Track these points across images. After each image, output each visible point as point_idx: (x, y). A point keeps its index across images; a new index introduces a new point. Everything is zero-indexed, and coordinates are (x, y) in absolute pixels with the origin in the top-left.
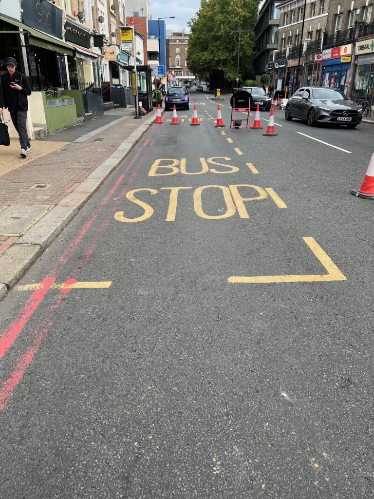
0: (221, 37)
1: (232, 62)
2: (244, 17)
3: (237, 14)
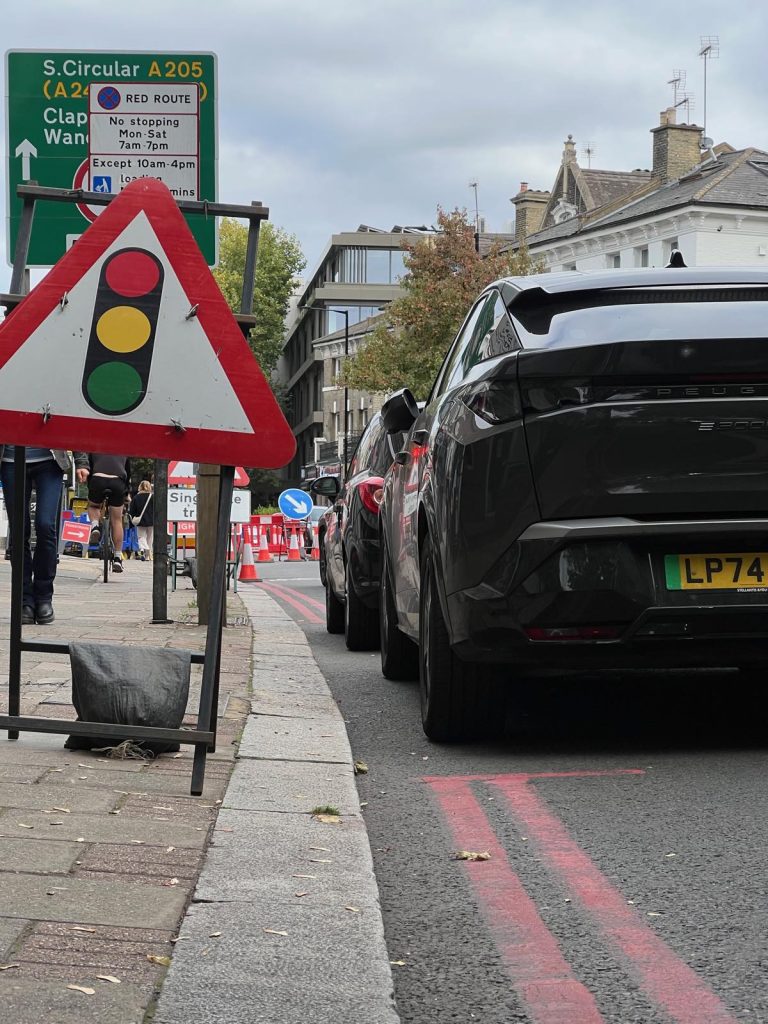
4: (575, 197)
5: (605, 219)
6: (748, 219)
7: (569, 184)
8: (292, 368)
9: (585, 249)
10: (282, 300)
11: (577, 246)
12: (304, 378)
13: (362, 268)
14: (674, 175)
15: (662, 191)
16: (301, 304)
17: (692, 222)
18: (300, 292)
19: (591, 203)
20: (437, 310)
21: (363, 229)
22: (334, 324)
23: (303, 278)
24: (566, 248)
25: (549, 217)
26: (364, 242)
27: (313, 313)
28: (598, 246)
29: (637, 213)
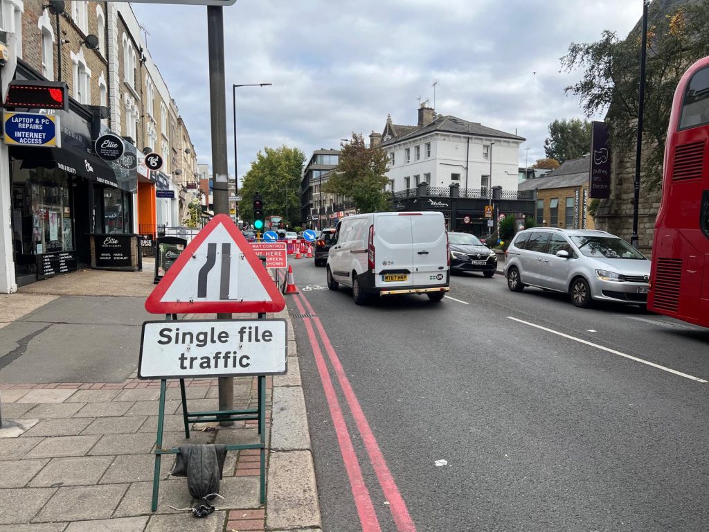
0: (271, 193)
1: (282, 212)
2: (290, 179)
3: (284, 177)
4: (391, 133)
5: (404, 137)
6: (453, 136)
7: (389, 129)
8: (303, 189)
9: (398, 147)
10: (300, 169)
11: (395, 147)
12: (307, 191)
13: (322, 161)
14: (425, 124)
15: (421, 129)
16: (305, 172)
17: (436, 137)
18: (305, 167)
19: (396, 135)
20: (353, 166)
21: (322, 149)
22: (315, 175)
23: (306, 164)
24: (391, 147)
25: (383, 140)
26: (323, 153)
27: (309, 172)
28: (403, 146)
29: (416, 134)
